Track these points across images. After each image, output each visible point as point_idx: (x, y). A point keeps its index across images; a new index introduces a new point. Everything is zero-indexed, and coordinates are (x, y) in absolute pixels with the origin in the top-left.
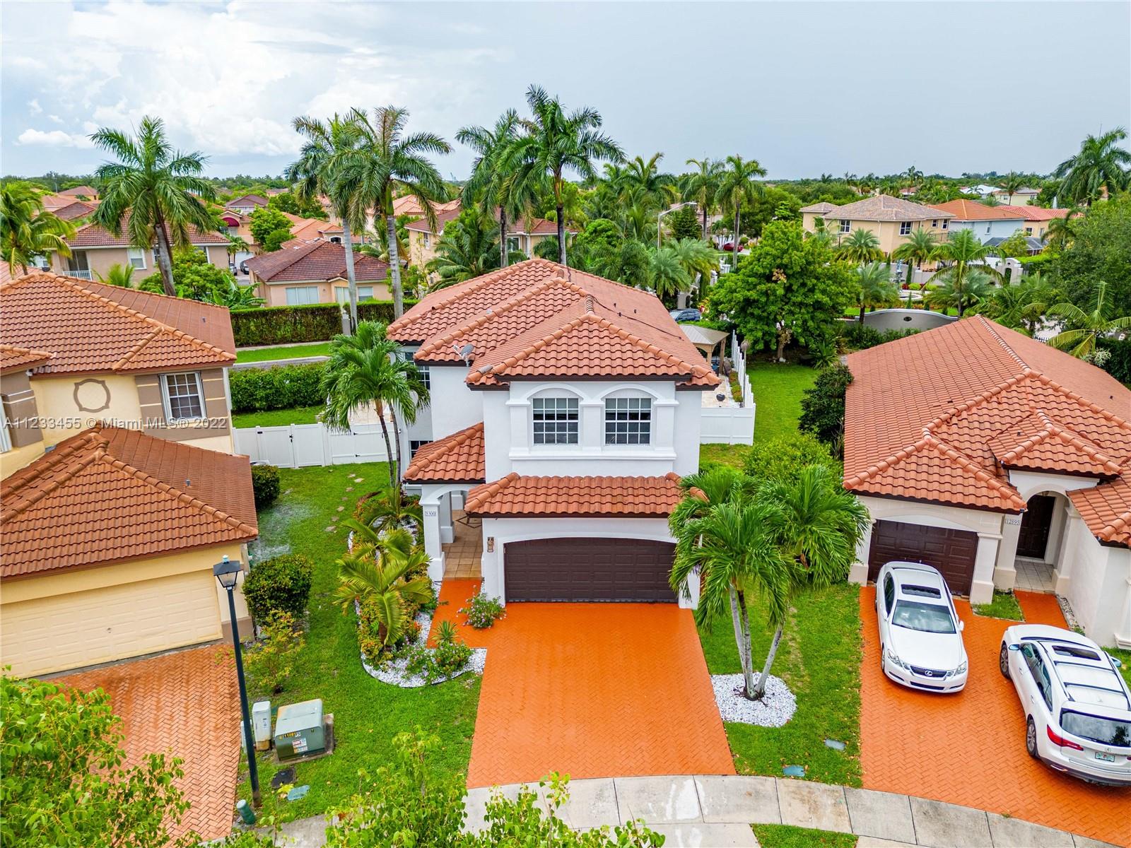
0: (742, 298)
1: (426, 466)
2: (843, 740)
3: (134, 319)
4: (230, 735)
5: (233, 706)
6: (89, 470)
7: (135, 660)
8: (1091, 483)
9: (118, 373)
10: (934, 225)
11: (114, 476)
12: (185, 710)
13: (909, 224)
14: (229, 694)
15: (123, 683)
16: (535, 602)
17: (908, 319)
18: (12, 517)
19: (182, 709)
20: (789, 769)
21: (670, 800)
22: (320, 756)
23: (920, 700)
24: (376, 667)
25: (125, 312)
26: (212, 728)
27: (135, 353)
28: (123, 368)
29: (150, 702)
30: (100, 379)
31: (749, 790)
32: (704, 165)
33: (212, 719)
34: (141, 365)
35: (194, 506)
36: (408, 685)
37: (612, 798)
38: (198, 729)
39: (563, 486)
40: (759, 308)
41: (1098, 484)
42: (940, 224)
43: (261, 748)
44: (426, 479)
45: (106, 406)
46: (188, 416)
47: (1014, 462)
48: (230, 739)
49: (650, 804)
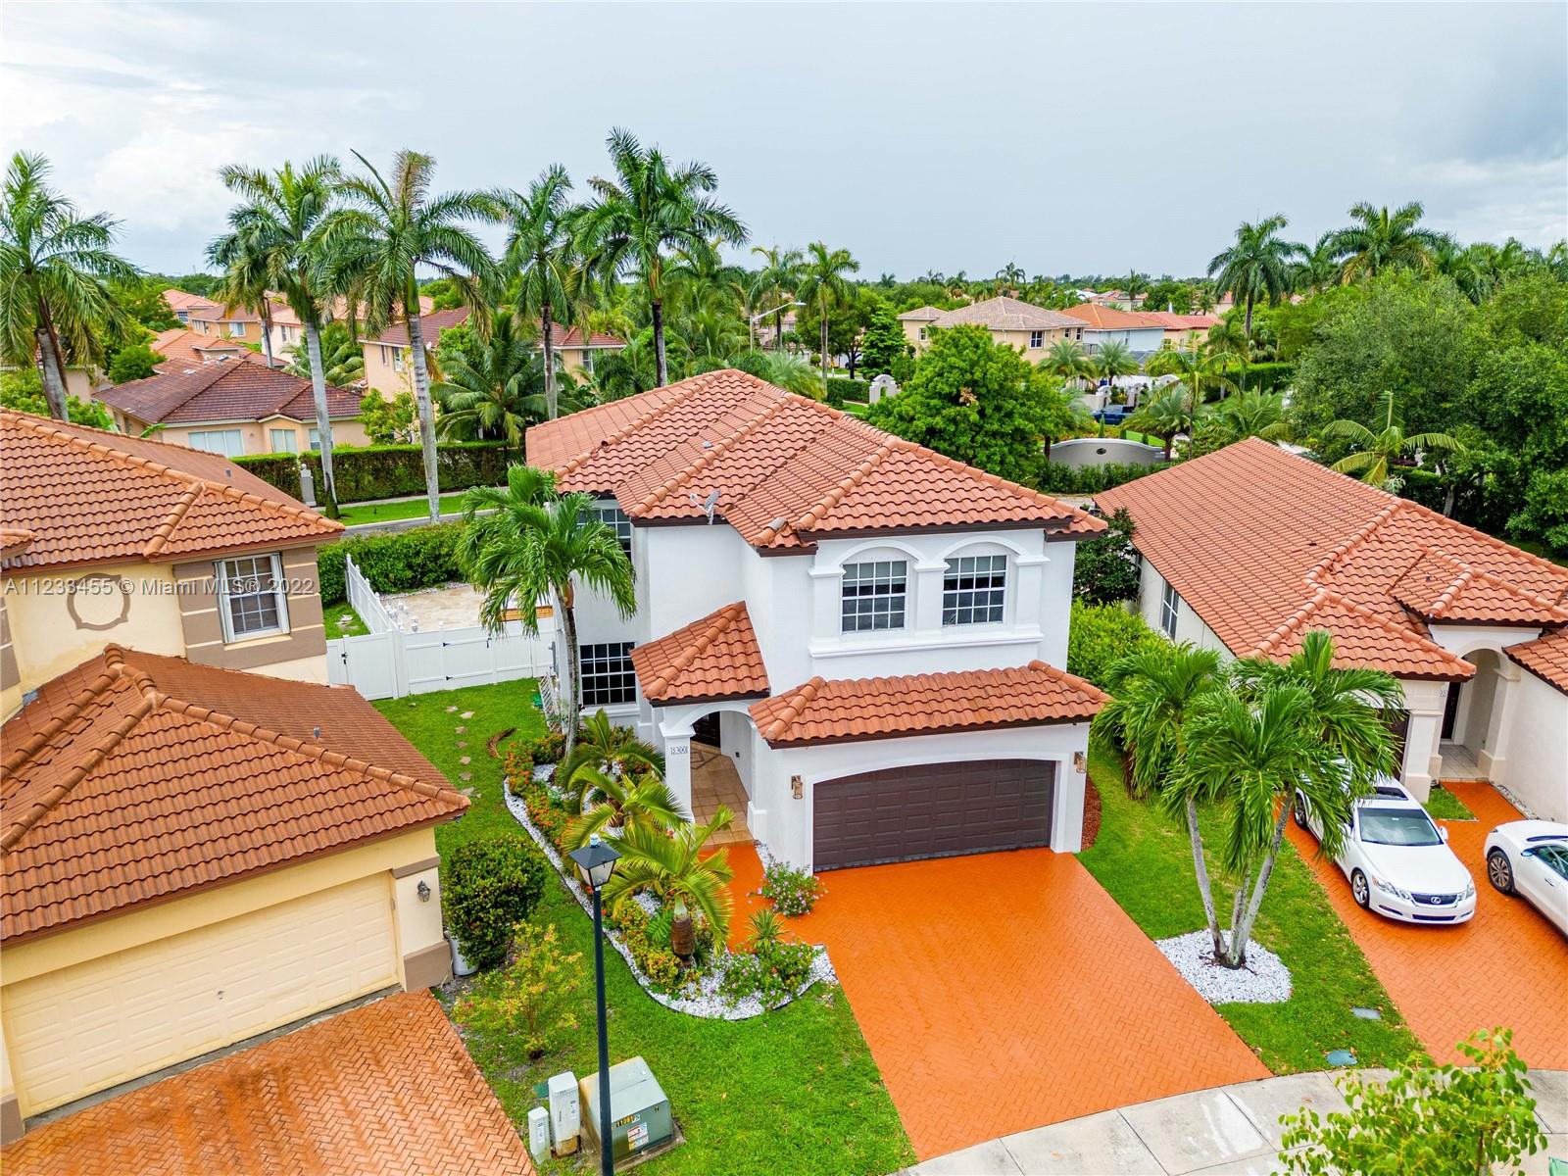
0: (924, 429)
1: (675, 678)
2: (1373, 1005)
3: (144, 473)
4: (500, 1138)
5: (478, 1089)
6: (146, 725)
7: (263, 1040)
8: (1531, 635)
9: (152, 561)
10: (1067, 335)
11: (195, 731)
12: (399, 1109)
13: (1040, 334)
14: (461, 1071)
15: (264, 1082)
16: (852, 867)
17: (1101, 451)
18: (39, 817)
19: (392, 1108)
20: (1333, 1057)
21: (1212, 1127)
22: (668, 1148)
23: (1430, 936)
24: (675, 996)
25: (125, 461)
26: (462, 1133)
27: (173, 526)
28: (161, 551)
29: (330, 1106)
30: (113, 573)
31: (1306, 1095)
32: (773, 256)
33: (457, 1121)
34: (189, 546)
35: (351, 769)
36: (736, 1015)
37: (1134, 1140)
38: (439, 1137)
39: (895, 690)
40: (945, 440)
41: (1540, 635)
42: (1073, 334)
43: (565, 1151)
44: (681, 697)
45: (123, 619)
46: (257, 627)
47: (1446, 614)
48: (504, 1146)
49: (1190, 1139)
